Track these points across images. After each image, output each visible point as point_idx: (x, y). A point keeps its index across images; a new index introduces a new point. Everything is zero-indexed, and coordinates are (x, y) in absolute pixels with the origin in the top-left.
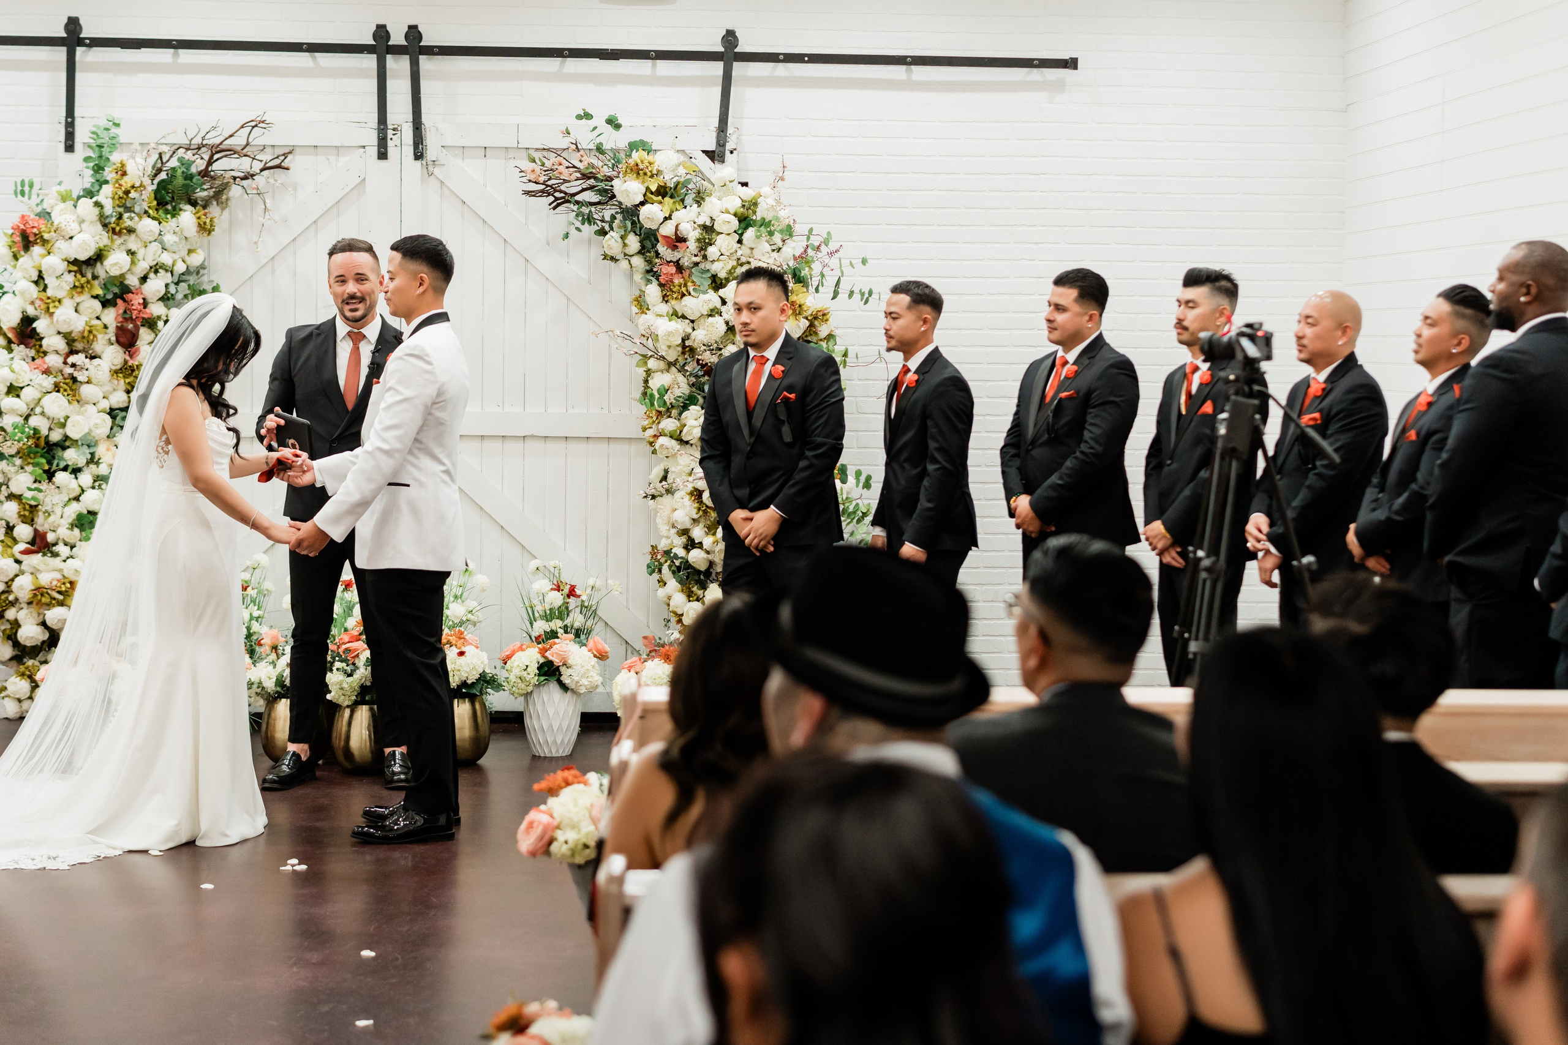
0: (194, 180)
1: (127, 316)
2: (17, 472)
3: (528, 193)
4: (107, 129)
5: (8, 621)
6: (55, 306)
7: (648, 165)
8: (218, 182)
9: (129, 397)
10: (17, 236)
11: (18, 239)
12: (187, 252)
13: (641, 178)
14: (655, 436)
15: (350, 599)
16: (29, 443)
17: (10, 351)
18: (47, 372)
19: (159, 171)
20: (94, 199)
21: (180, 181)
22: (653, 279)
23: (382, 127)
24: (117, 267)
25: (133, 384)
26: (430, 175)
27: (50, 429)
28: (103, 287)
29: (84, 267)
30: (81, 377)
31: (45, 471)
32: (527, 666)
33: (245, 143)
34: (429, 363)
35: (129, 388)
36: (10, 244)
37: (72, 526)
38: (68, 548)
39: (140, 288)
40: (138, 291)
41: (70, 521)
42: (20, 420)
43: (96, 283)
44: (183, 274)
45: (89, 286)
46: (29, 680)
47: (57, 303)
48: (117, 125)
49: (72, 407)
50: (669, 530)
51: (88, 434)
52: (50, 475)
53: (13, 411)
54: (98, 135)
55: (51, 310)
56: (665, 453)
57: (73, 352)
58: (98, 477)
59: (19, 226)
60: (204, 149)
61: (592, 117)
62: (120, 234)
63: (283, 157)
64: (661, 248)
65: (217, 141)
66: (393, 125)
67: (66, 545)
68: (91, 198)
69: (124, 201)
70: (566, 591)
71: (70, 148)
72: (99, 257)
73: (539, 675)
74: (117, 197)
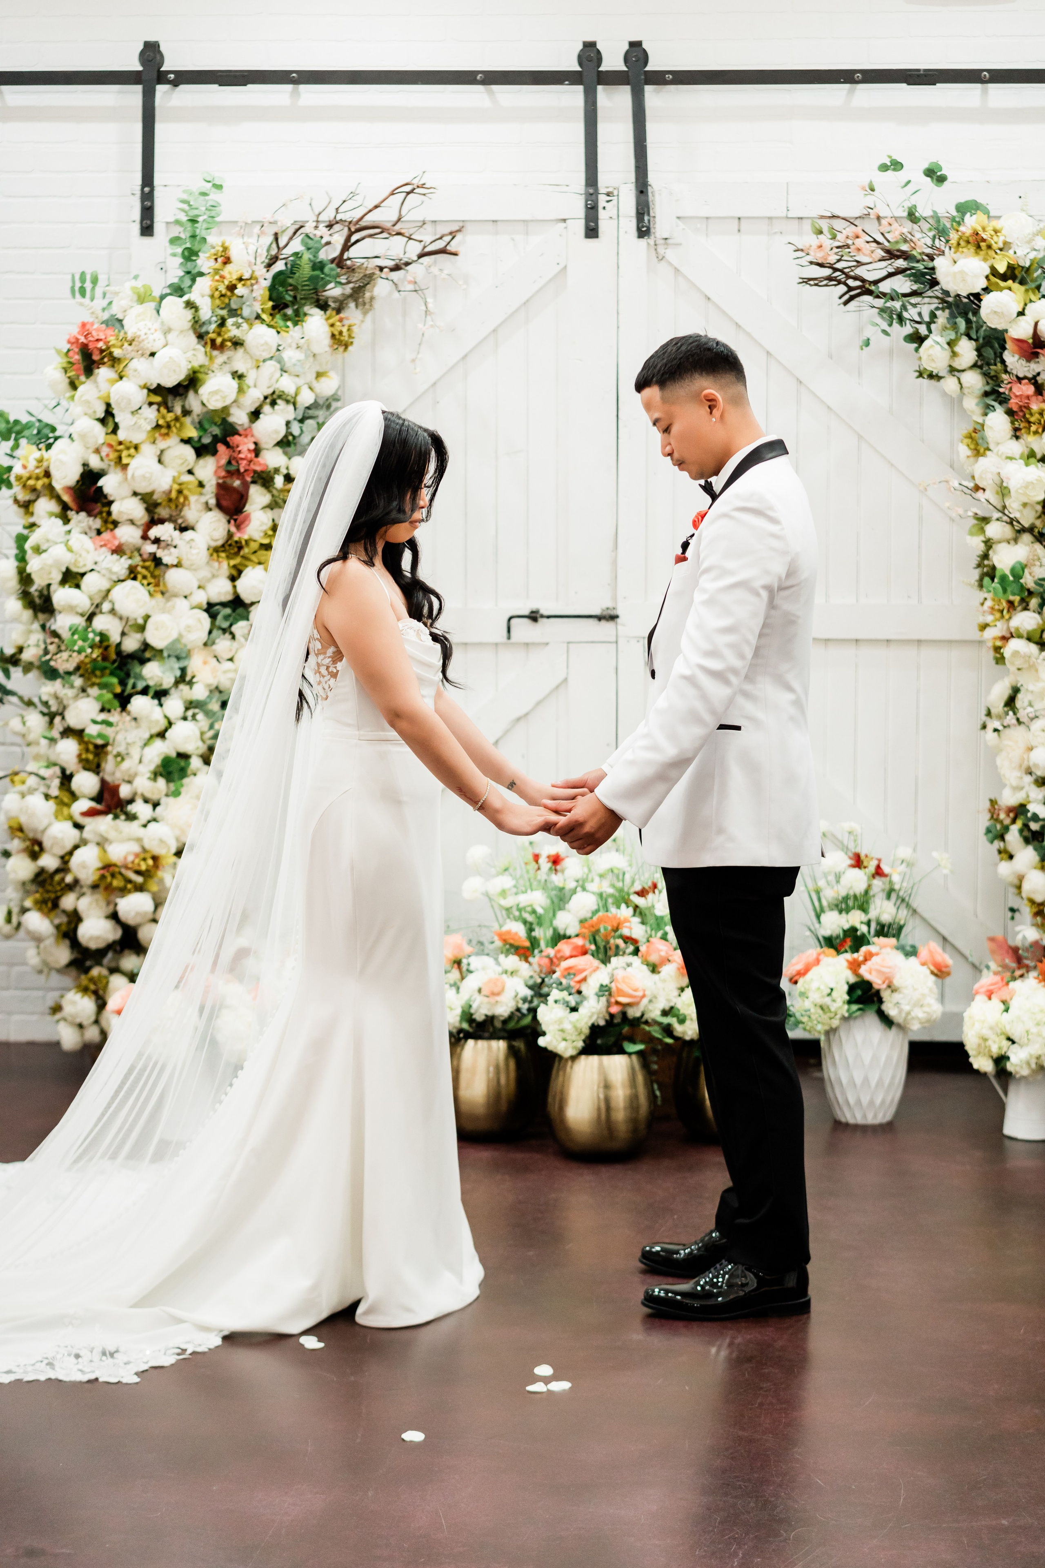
0: (326, 270)
1: (232, 470)
2: (76, 697)
3: (806, 281)
4: (204, 194)
5: (64, 911)
6: (129, 456)
7: (993, 233)
8: (356, 277)
9: (235, 587)
10: (75, 353)
11: (77, 357)
12: (314, 375)
13: (982, 253)
14: (1005, 639)
15: (561, 885)
16: (94, 656)
17: (66, 520)
18: (118, 551)
19: (274, 260)
20: (186, 298)
21: (306, 270)
22: (996, 404)
23: (591, 191)
24: (218, 397)
25: (241, 568)
26: (661, 259)
27: (123, 634)
28: (198, 426)
29: (170, 398)
30: (167, 557)
31: (116, 696)
32: (832, 989)
33: (395, 218)
34: (774, 521)
35: (235, 573)
36: (65, 365)
37: (156, 775)
38: (149, 807)
39: (250, 427)
40: (247, 433)
41: (152, 767)
42: (80, 621)
43: (187, 420)
44: (308, 408)
45: (178, 425)
46: (93, 998)
47: (132, 451)
48: (219, 187)
49: (153, 602)
50: (1021, 778)
51: (177, 641)
52: (123, 701)
53: (71, 609)
54: (190, 205)
55: (125, 461)
56: (1019, 663)
57: (154, 521)
58: (191, 702)
59: (77, 340)
60: (337, 227)
61: (902, 166)
62: (221, 347)
63: (450, 237)
64: (1011, 358)
65: (357, 215)
66: (607, 187)
67: (146, 801)
68: (181, 296)
69: (227, 301)
70: (872, 869)
71: (147, 230)
72: (192, 382)
73: (849, 1002)
74: (217, 294)
